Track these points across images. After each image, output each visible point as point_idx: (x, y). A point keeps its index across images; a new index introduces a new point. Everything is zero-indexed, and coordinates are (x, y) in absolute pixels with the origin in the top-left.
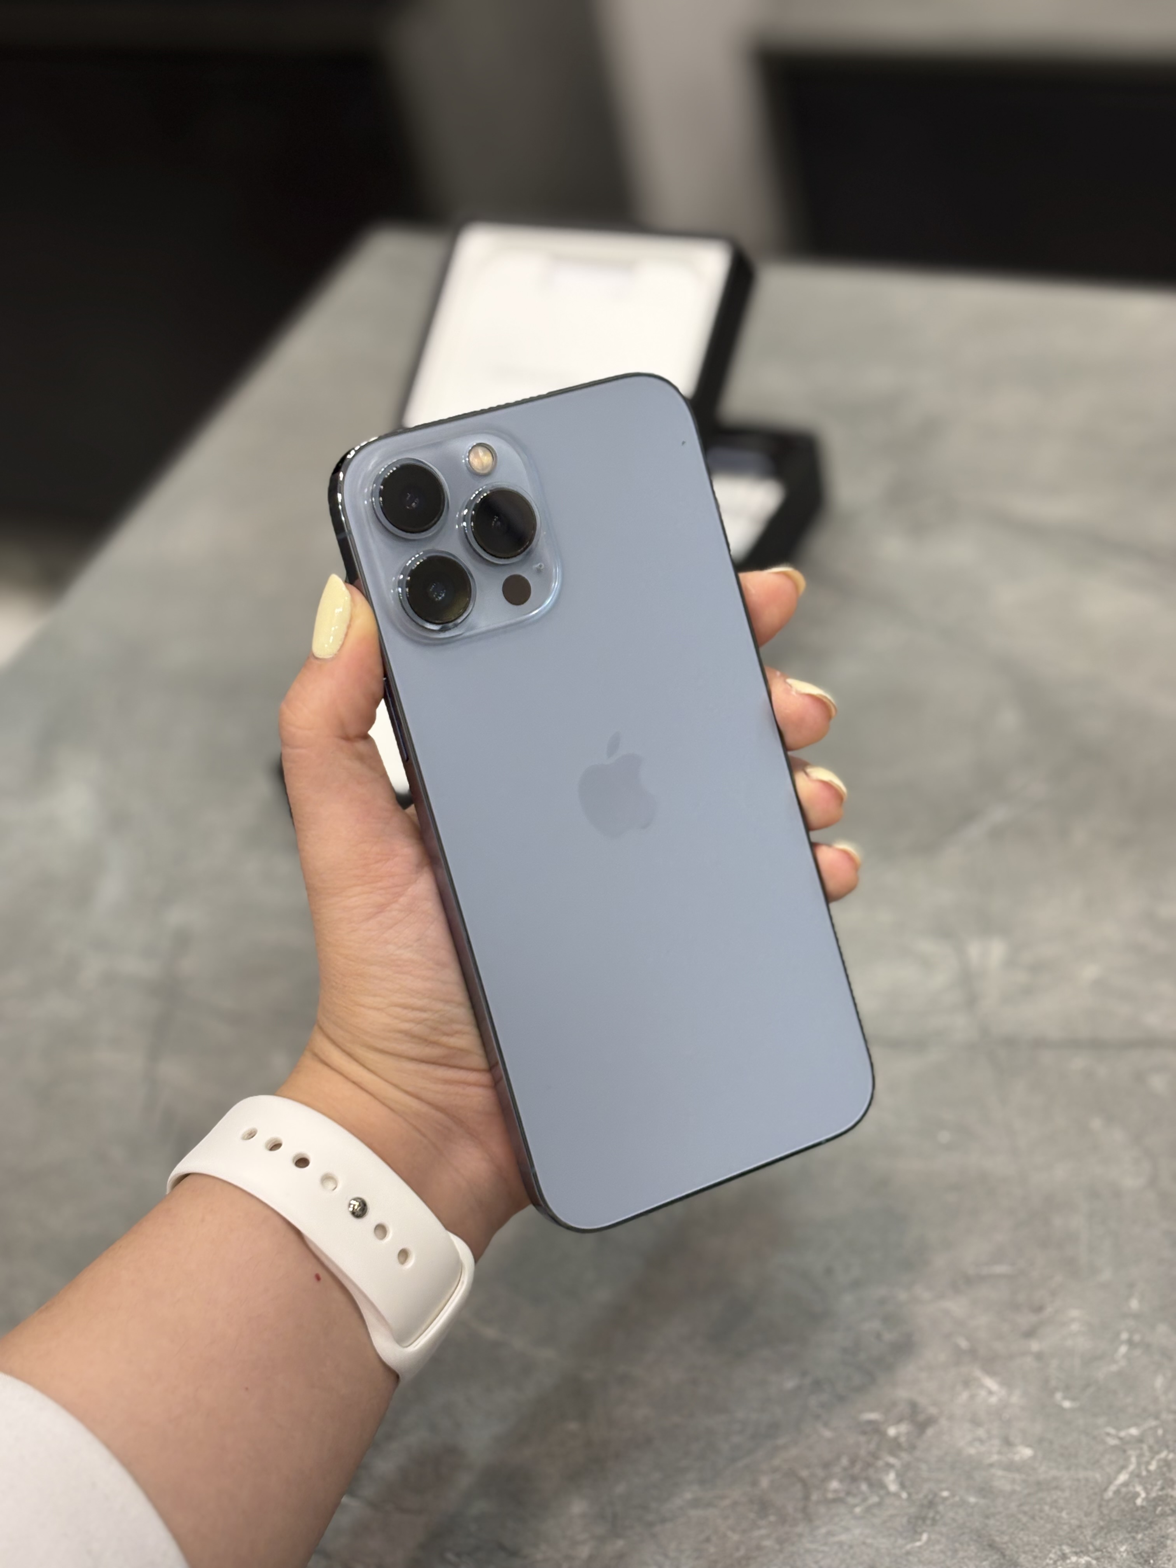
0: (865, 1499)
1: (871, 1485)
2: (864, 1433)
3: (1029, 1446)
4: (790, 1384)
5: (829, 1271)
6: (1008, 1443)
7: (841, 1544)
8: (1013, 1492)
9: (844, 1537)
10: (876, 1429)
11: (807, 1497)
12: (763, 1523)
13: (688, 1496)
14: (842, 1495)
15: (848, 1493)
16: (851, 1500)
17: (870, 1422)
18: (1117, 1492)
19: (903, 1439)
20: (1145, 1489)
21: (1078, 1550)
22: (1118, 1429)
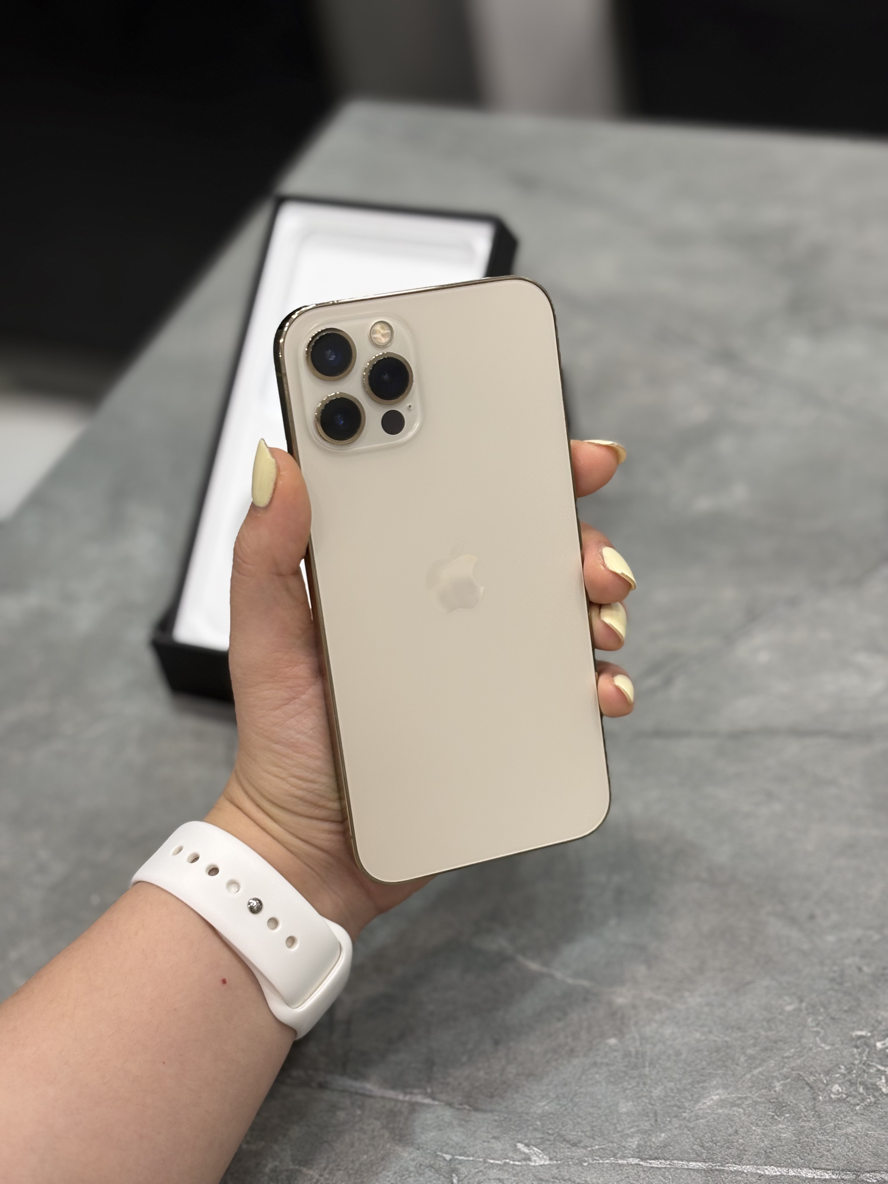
0: (863, 1100)
1: (866, 1088)
2: (857, 1047)
4: (789, 1008)
5: (812, 917)
7: (847, 1135)
9: (850, 1130)
11: (814, 1099)
12: (779, 1119)
13: (716, 1098)
14: (844, 1096)
15: (848, 1096)
16: (852, 1100)
17: (860, 1037)
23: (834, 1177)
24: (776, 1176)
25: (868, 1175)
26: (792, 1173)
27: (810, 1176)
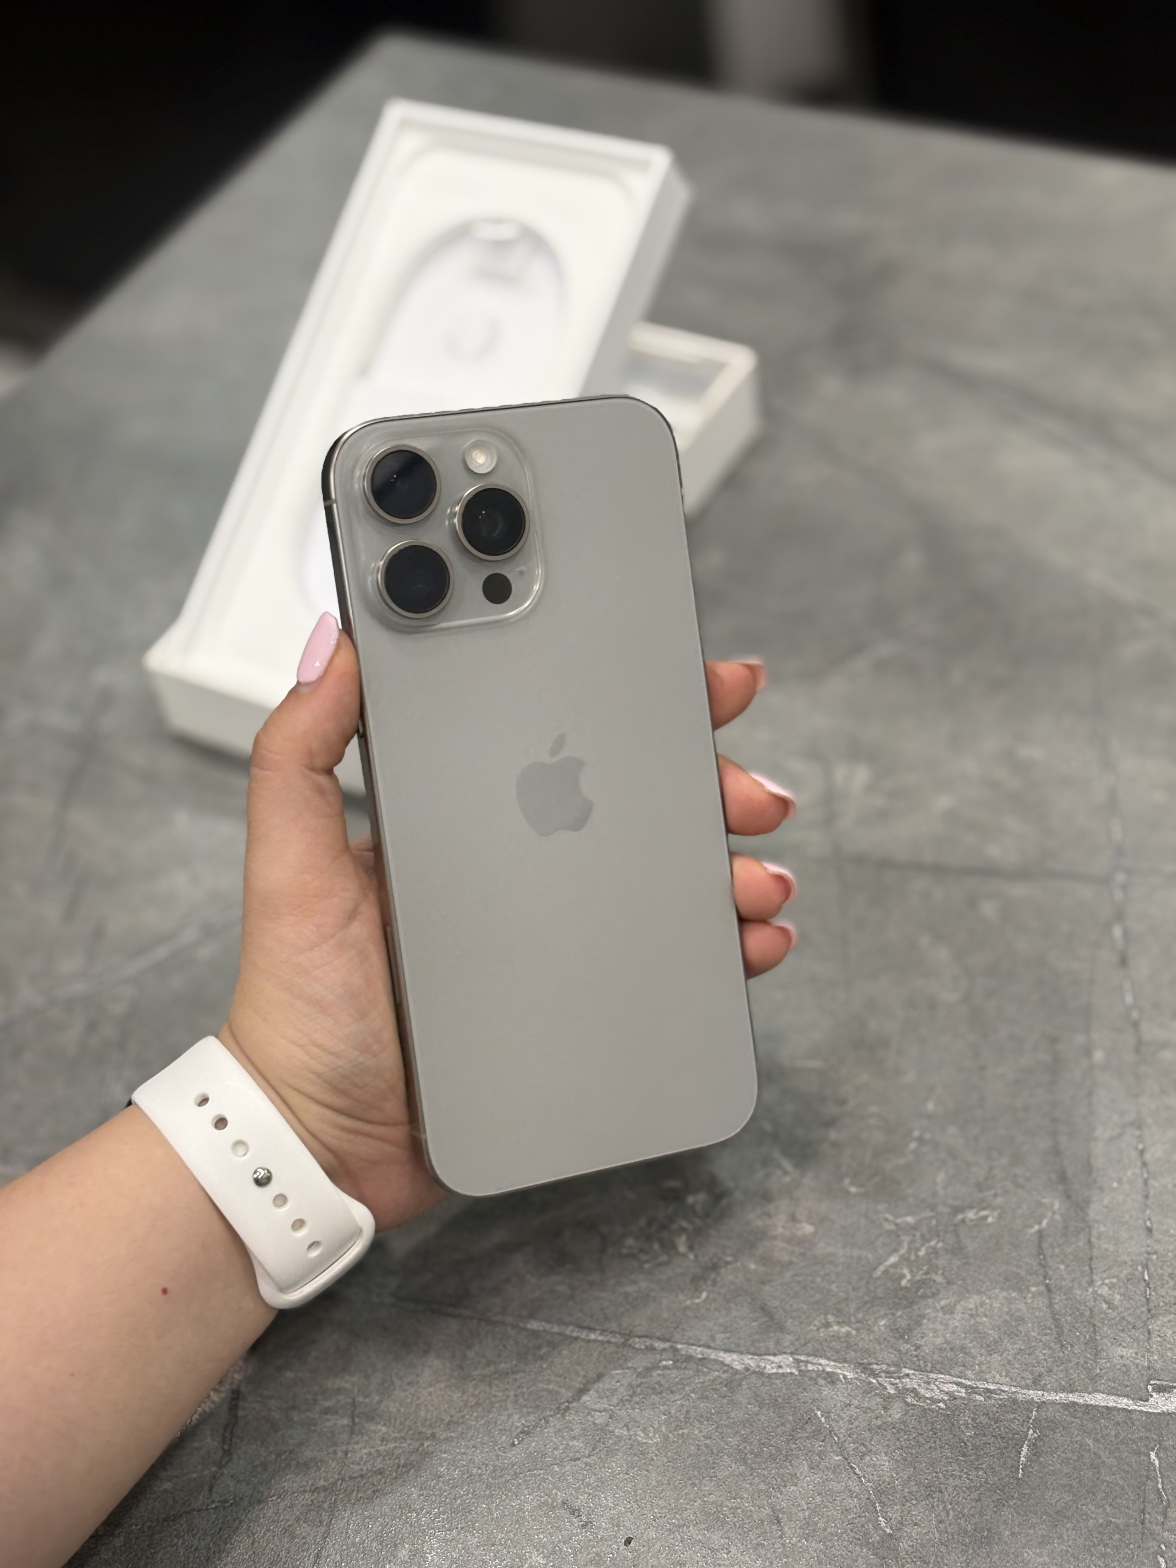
0: (656, 1257)
1: (663, 1245)
2: (664, 1198)
3: (811, 1224)
6: (793, 1218)
7: (627, 1295)
8: (791, 1263)
9: (630, 1289)
10: (677, 1196)
11: (603, 1251)
12: (559, 1270)
14: (635, 1251)
15: (641, 1250)
16: (643, 1257)
17: (671, 1188)
18: (886, 1272)
19: (698, 1208)
20: (911, 1271)
21: (841, 1320)
22: (896, 1216)
23: (601, 1338)
24: (539, 1331)
25: (637, 1340)
26: (556, 1329)
27: (575, 1334)
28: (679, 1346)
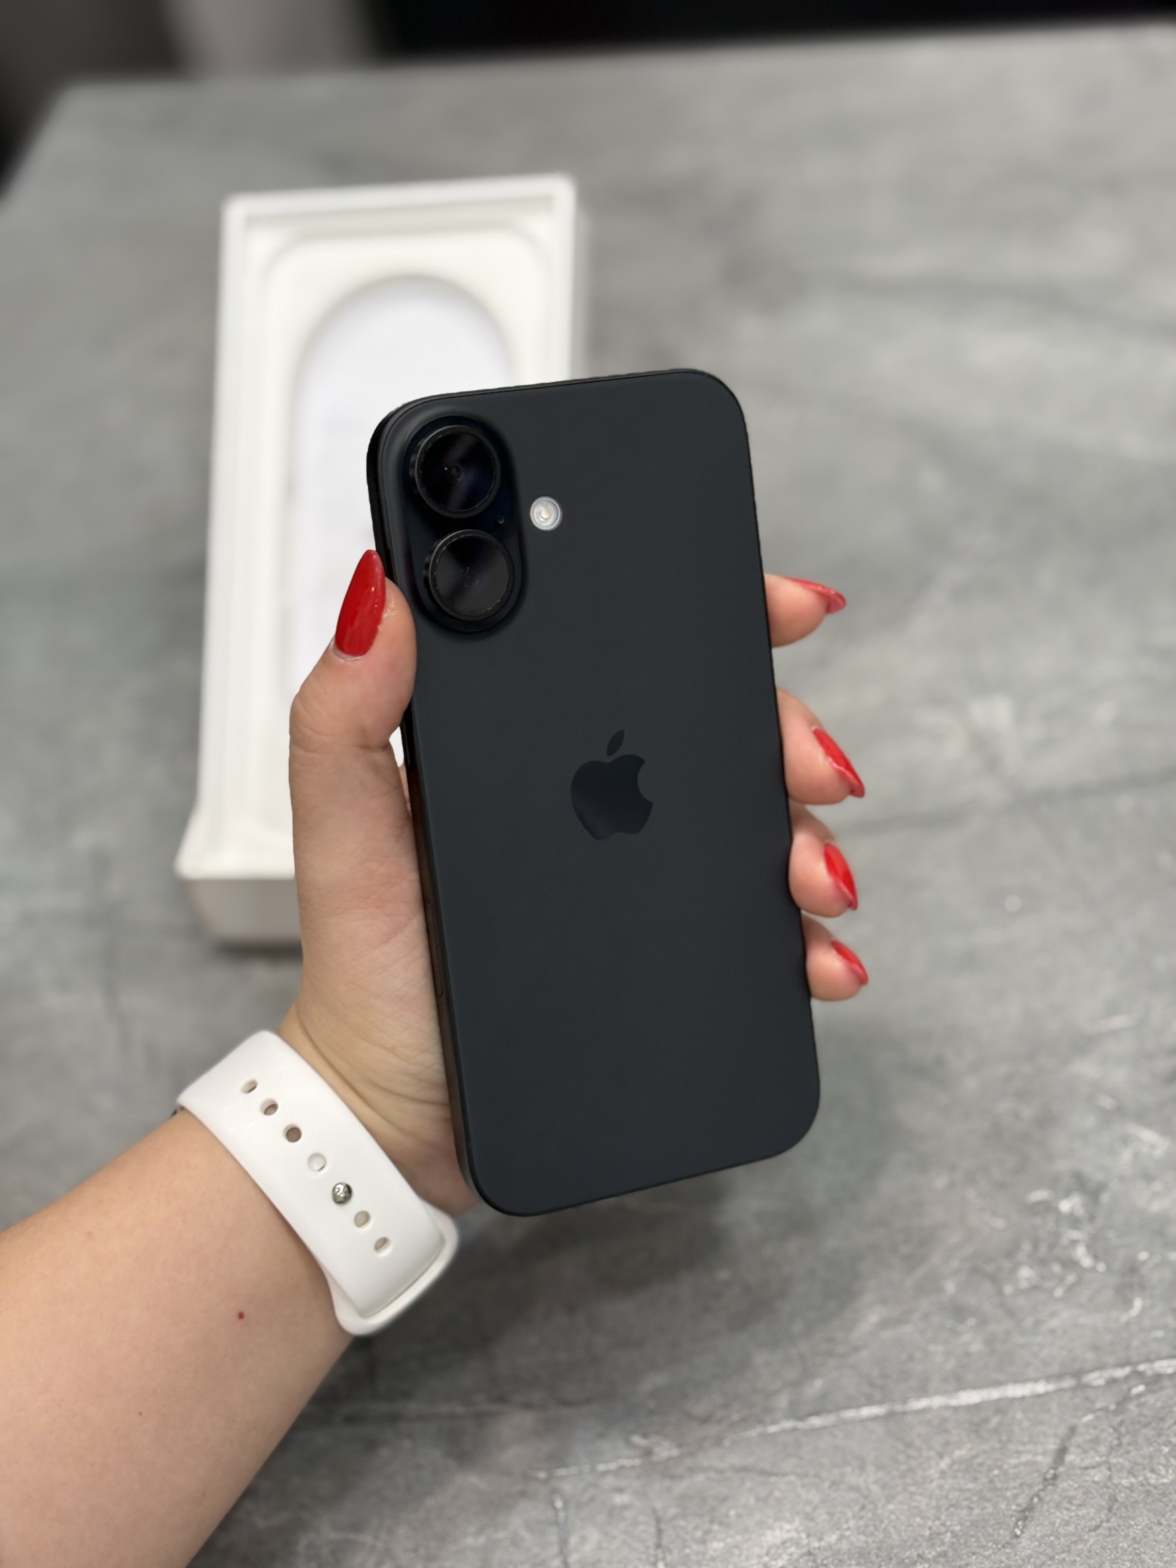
1: (1063, 1265)
2: (1037, 1215)
4: (941, 1183)
7: (1052, 1331)
9: (1055, 1323)
10: (1047, 1208)
11: (1000, 1292)
12: (963, 1328)
13: (873, 1319)
14: (1036, 1281)
15: (1041, 1280)
17: (1038, 1203)
19: (1079, 1212)
28: (1142, 1367)
